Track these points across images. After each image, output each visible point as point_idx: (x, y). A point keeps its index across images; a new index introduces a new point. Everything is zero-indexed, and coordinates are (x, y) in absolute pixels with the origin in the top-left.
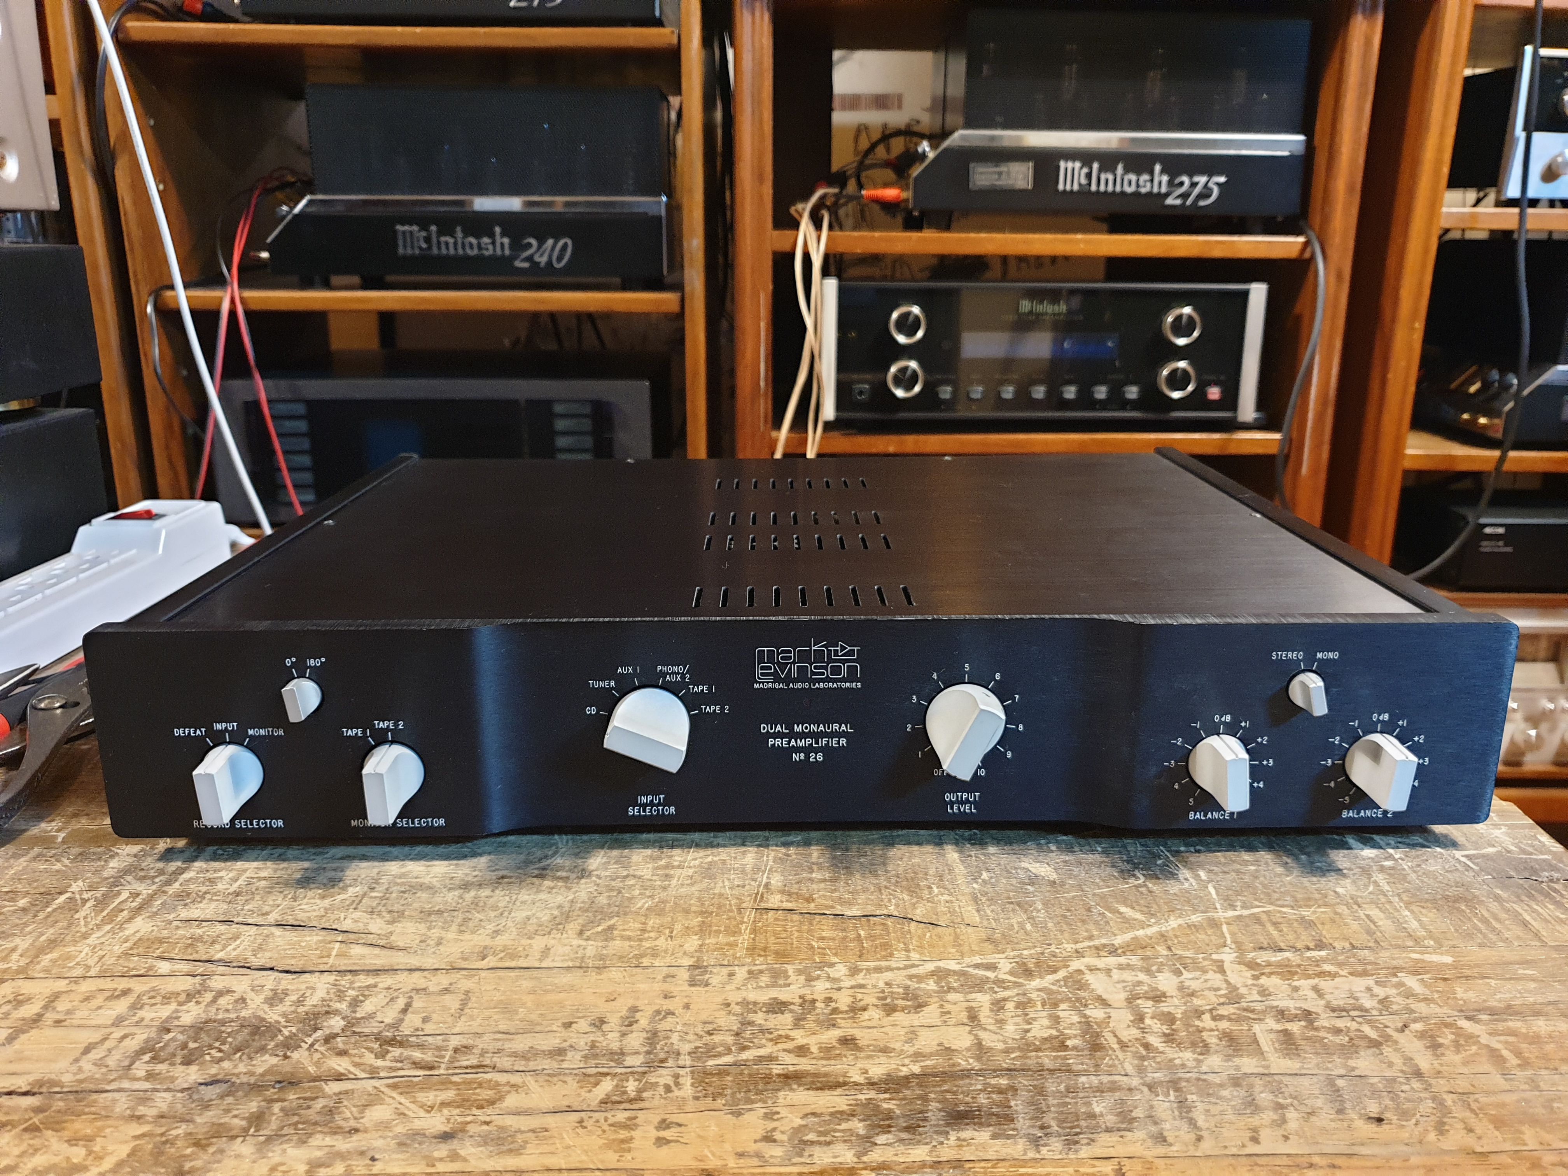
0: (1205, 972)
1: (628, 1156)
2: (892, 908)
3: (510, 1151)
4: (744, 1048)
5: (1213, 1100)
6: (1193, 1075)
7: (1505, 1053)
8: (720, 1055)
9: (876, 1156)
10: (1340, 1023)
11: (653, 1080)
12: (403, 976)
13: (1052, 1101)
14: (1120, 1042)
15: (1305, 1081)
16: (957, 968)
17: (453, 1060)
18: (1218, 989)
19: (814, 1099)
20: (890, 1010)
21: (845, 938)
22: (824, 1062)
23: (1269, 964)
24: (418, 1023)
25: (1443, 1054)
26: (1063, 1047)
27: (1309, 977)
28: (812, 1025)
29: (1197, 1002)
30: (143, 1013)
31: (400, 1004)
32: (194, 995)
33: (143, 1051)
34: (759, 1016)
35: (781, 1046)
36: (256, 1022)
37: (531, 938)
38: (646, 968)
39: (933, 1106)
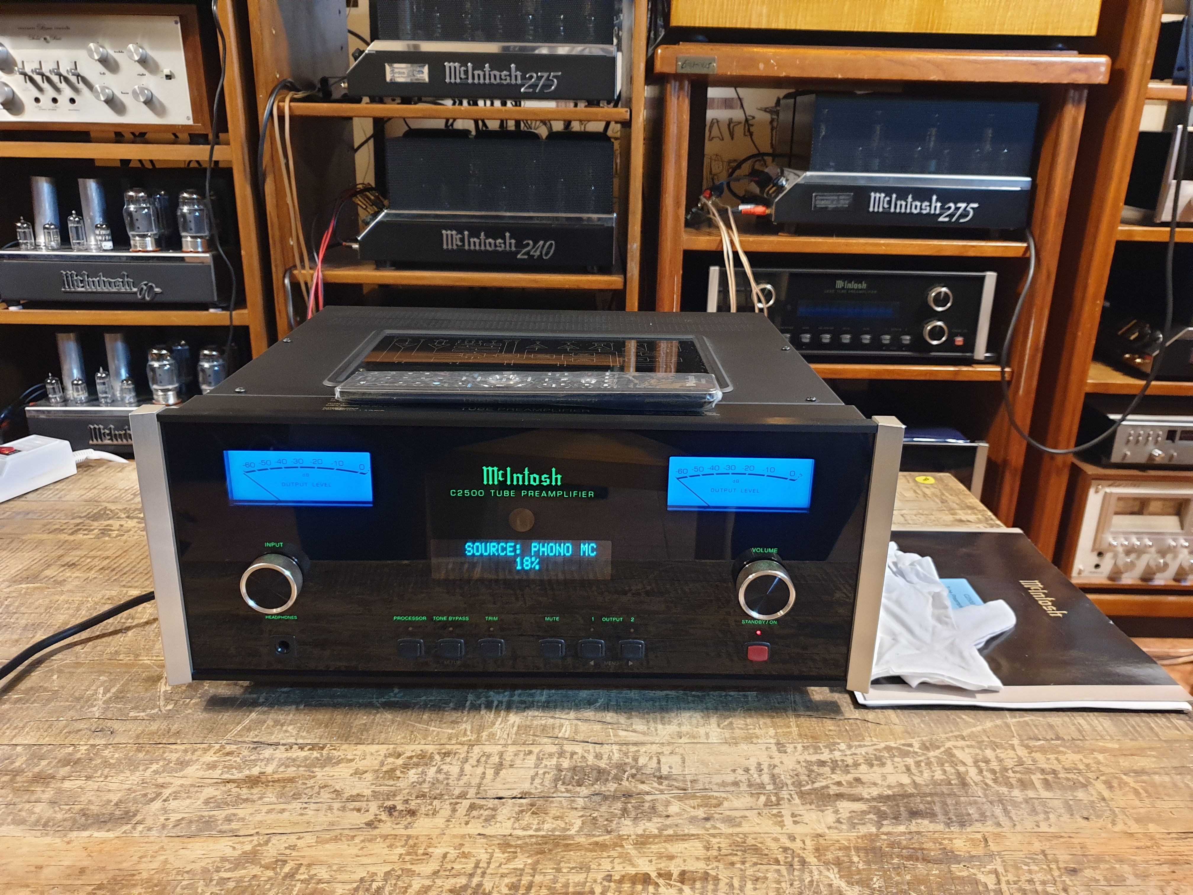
0: (1006, 749)
1: (784, 828)
2: (857, 715)
3: (736, 826)
4: (813, 783)
5: (1018, 809)
6: (1008, 798)
7: (1141, 791)
8: (804, 786)
9: (884, 829)
10: (1069, 776)
11: (781, 796)
12: (649, 746)
13: (950, 807)
14: (974, 782)
15: (1056, 802)
16: (895, 745)
17: (693, 786)
18: (1013, 758)
19: (852, 805)
20: (871, 765)
21: (840, 730)
22: (850, 789)
23: (1035, 746)
24: (669, 770)
25: (1114, 791)
26: (950, 784)
27: (1053, 753)
28: (839, 772)
29: (1005, 764)
30: (545, 762)
31: (655, 760)
32: (561, 754)
33: (556, 780)
34: (815, 768)
35: (830, 782)
36: (597, 767)
37: (698, 728)
38: (756, 744)
39: (902, 809)
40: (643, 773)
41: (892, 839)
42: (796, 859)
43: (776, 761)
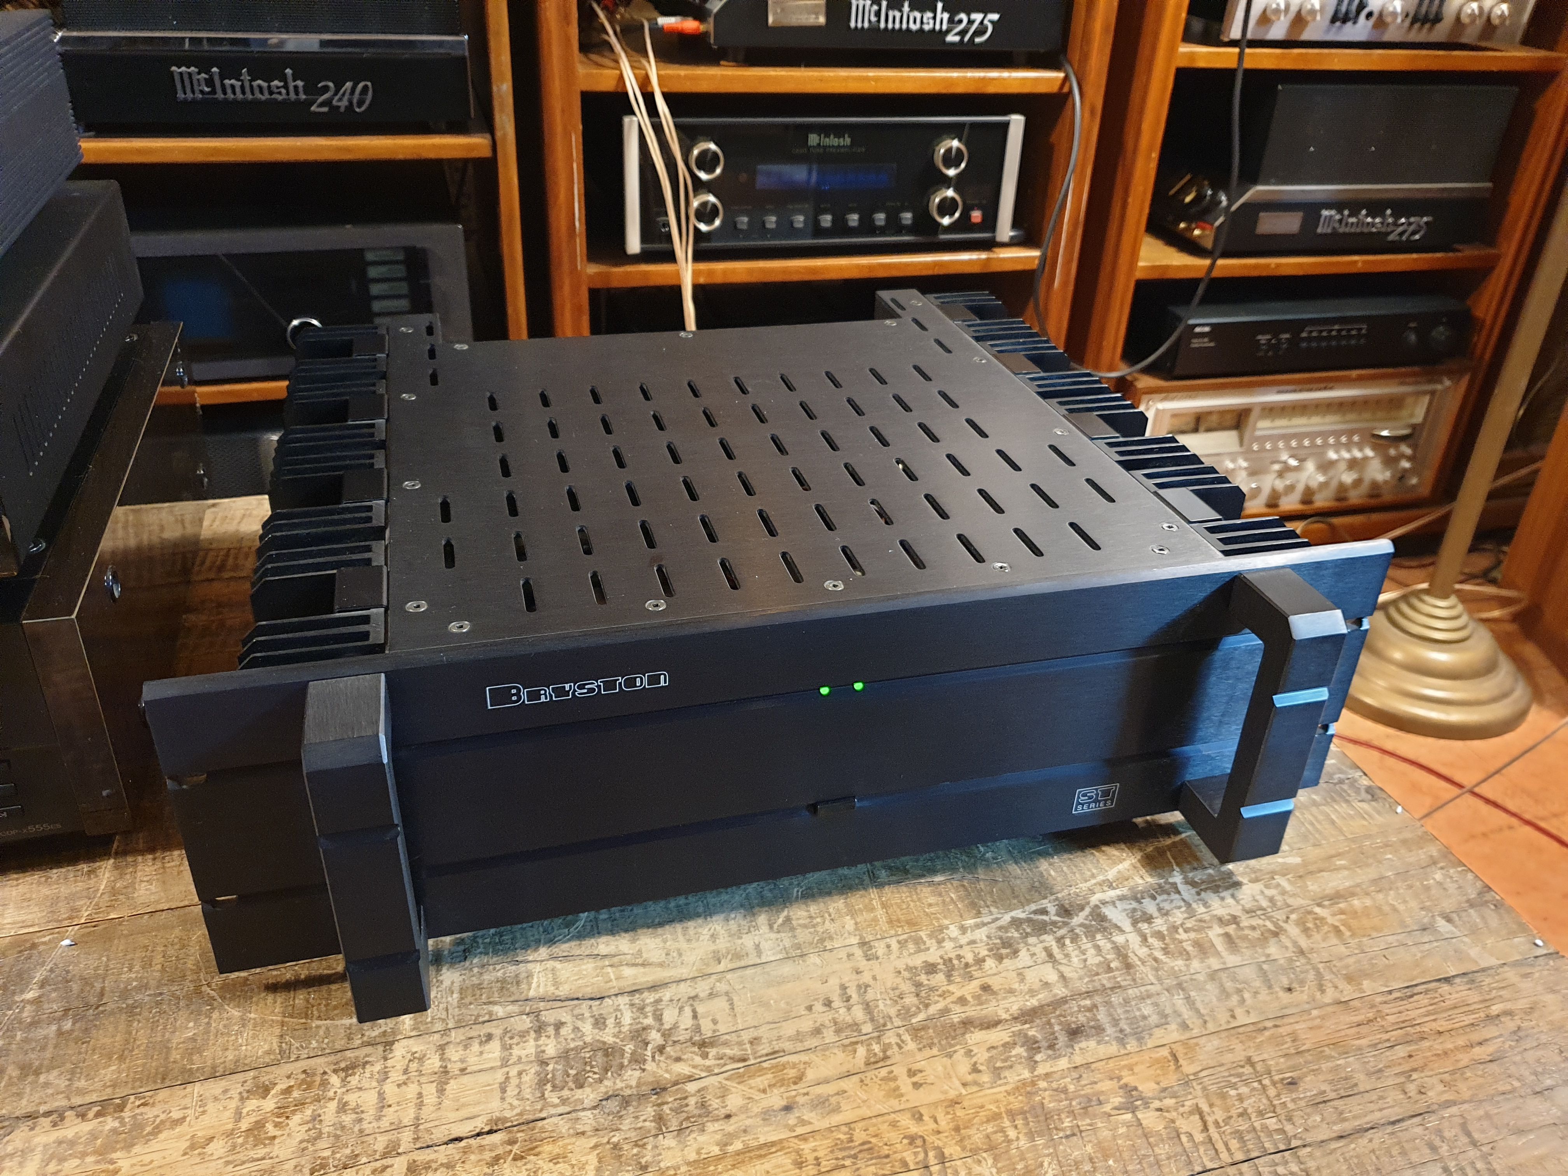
0: (1168, 894)
1: (903, 1099)
2: (962, 870)
3: (833, 1111)
4: (927, 1006)
5: (1204, 993)
6: (1188, 977)
8: (915, 1015)
9: (1041, 1070)
10: (1255, 922)
11: (887, 1041)
12: (674, 988)
13: (1120, 1011)
14: (1140, 959)
15: (1247, 970)
16: (1023, 916)
17: (754, 1050)
18: (1181, 907)
19: (987, 1037)
20: (1000, 958)
21: (946, 903)
22: (979, 1008)
24: (713, 1027)
25: (1311, 935)
26: (1109, 969)
27: (1228, 888)
28: (959, 980)
29: (1171, 919)
30: (516, 1052)
31: (689, 1013)
32: (540, 1029)
33: (542, 1083)
34: (923, 978)
35: (949, 1000)
36: (601, 1045)
37: (741, 938)
38: (831, 950)
39: (1057, 1028)
40: (675, 1042)
41: (1054, 1085)
42: (931, 1154)
43: (866, 978)
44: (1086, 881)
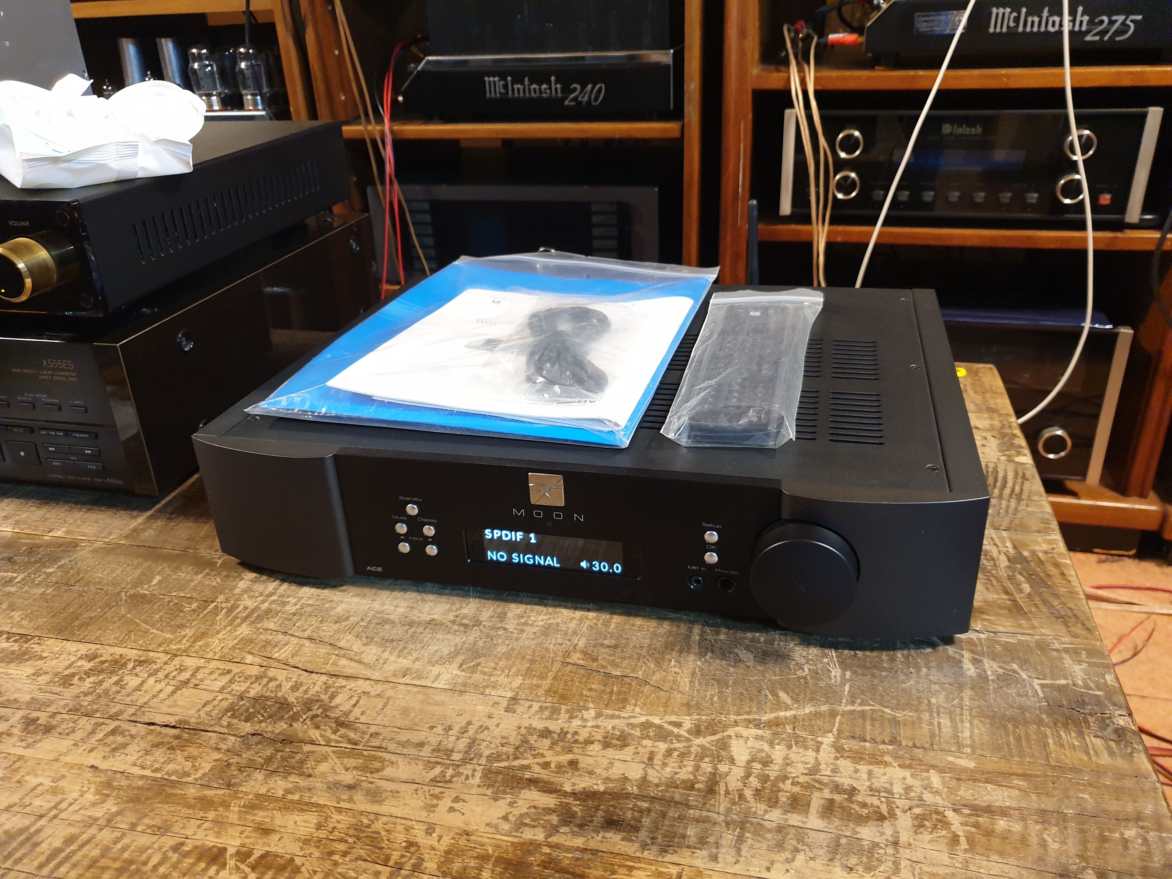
0: (806, 748)
1: (432, 815)
2: (640, 673)
3: (377, 801)
4: (516, 758)
5: (759, 838)
6: (758, 820)
7: (963, 840)
8: (502, 760)
9: (554, 839)
10: (869, 800)
11: (462, 771)
12: (361, 682)
13: (667, 822)
14: (727, 790)
15: (823, 835)
16: (658, 722)
17: (368, 741)
18: (807, 763)
19: (539, 798)
20: (606, 745)
21: (603, 692)
22: (555, 775)
23: (851, 750)
24: (359, 714)
25: (921, 833)
26: (692, 788)
27: (871, 763)
28: (559, 749)
29: (789, 769)
30: (233, 686)
31: (353, 701)
32: (259, 679)
33: (227, 710)
35: (537, 760)
36: (282, 700)
37: (433, 666)
38: (486, 695)
39: (601, 813)
40: (326, 716)
41: (554, 855)
42: (412, 861)
43: (491, 723)
44: (739, 715)
